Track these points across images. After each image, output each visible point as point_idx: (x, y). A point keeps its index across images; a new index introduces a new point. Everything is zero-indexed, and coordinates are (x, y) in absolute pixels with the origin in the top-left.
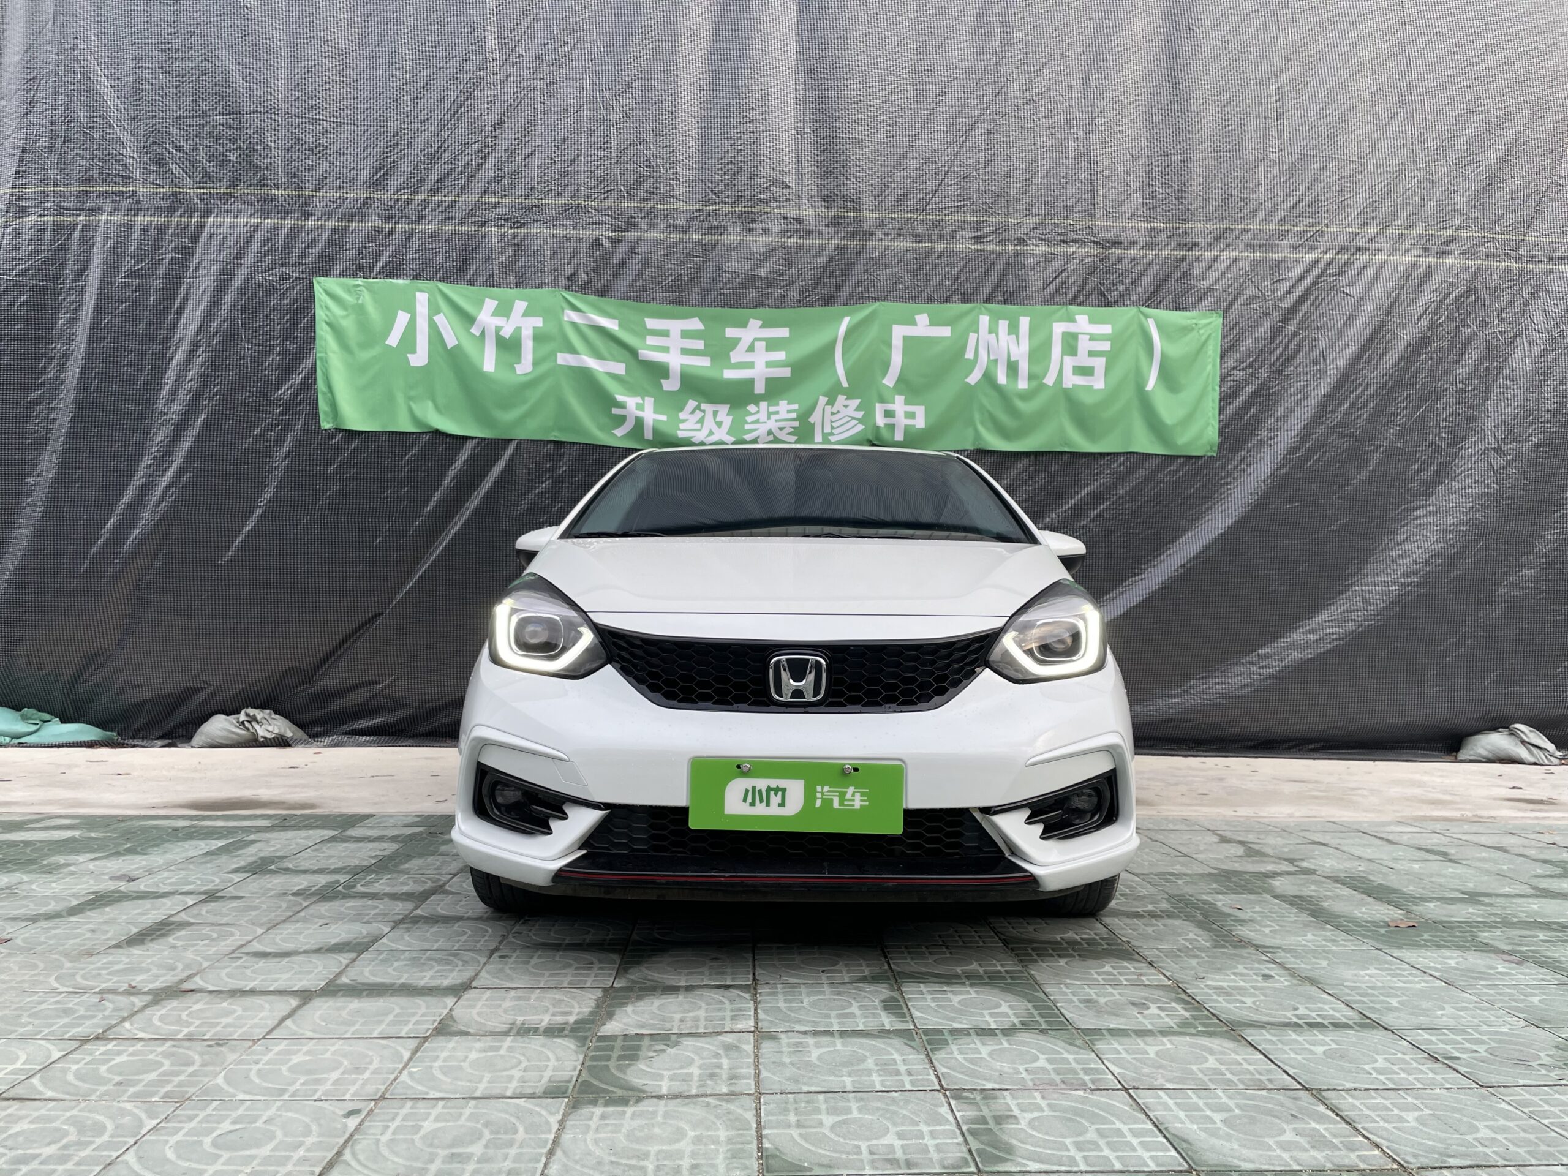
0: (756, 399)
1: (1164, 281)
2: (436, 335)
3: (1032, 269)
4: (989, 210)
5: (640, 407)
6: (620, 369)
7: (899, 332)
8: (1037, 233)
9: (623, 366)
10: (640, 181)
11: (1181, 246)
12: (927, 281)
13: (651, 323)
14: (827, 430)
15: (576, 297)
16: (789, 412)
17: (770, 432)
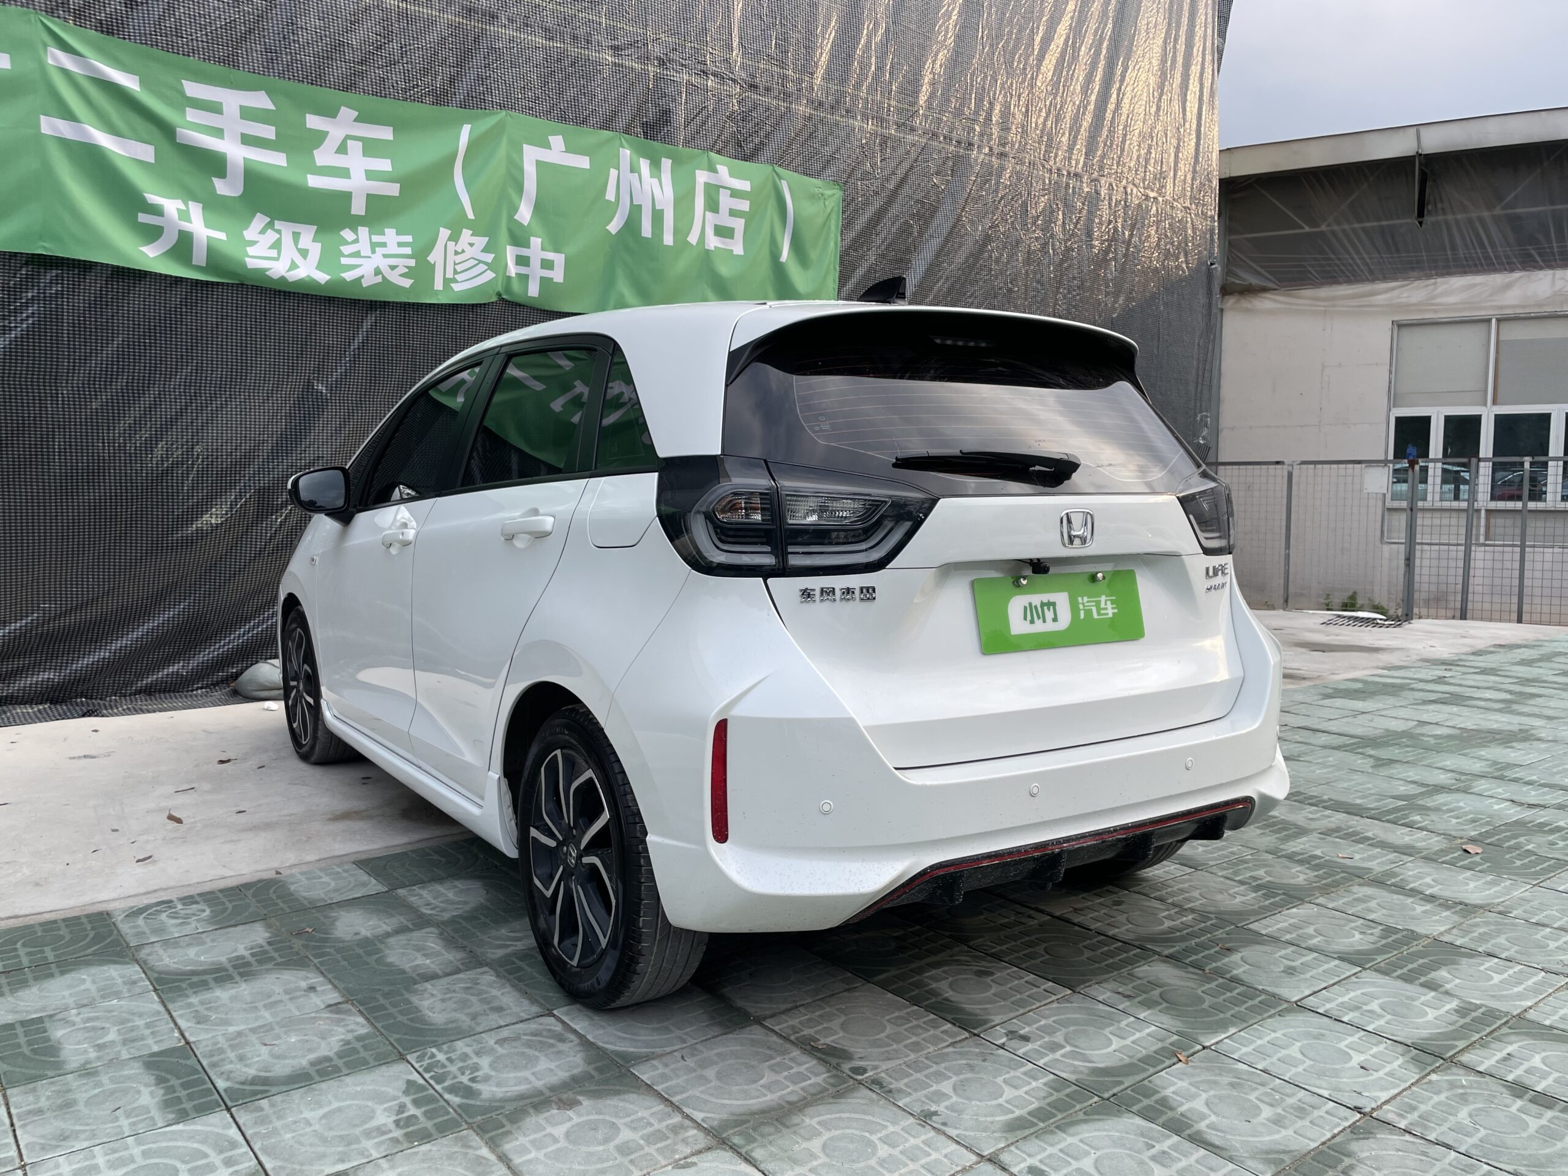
0: (354, 223)
1: (794, 139)
5: (184, 215)
6: (143, 152)
7: (531, 155)
8: (677, 57)
9: (151, 149)
13: (192, 89)
14: (450, 275)
16: (400, 244)
17: (378, 272)
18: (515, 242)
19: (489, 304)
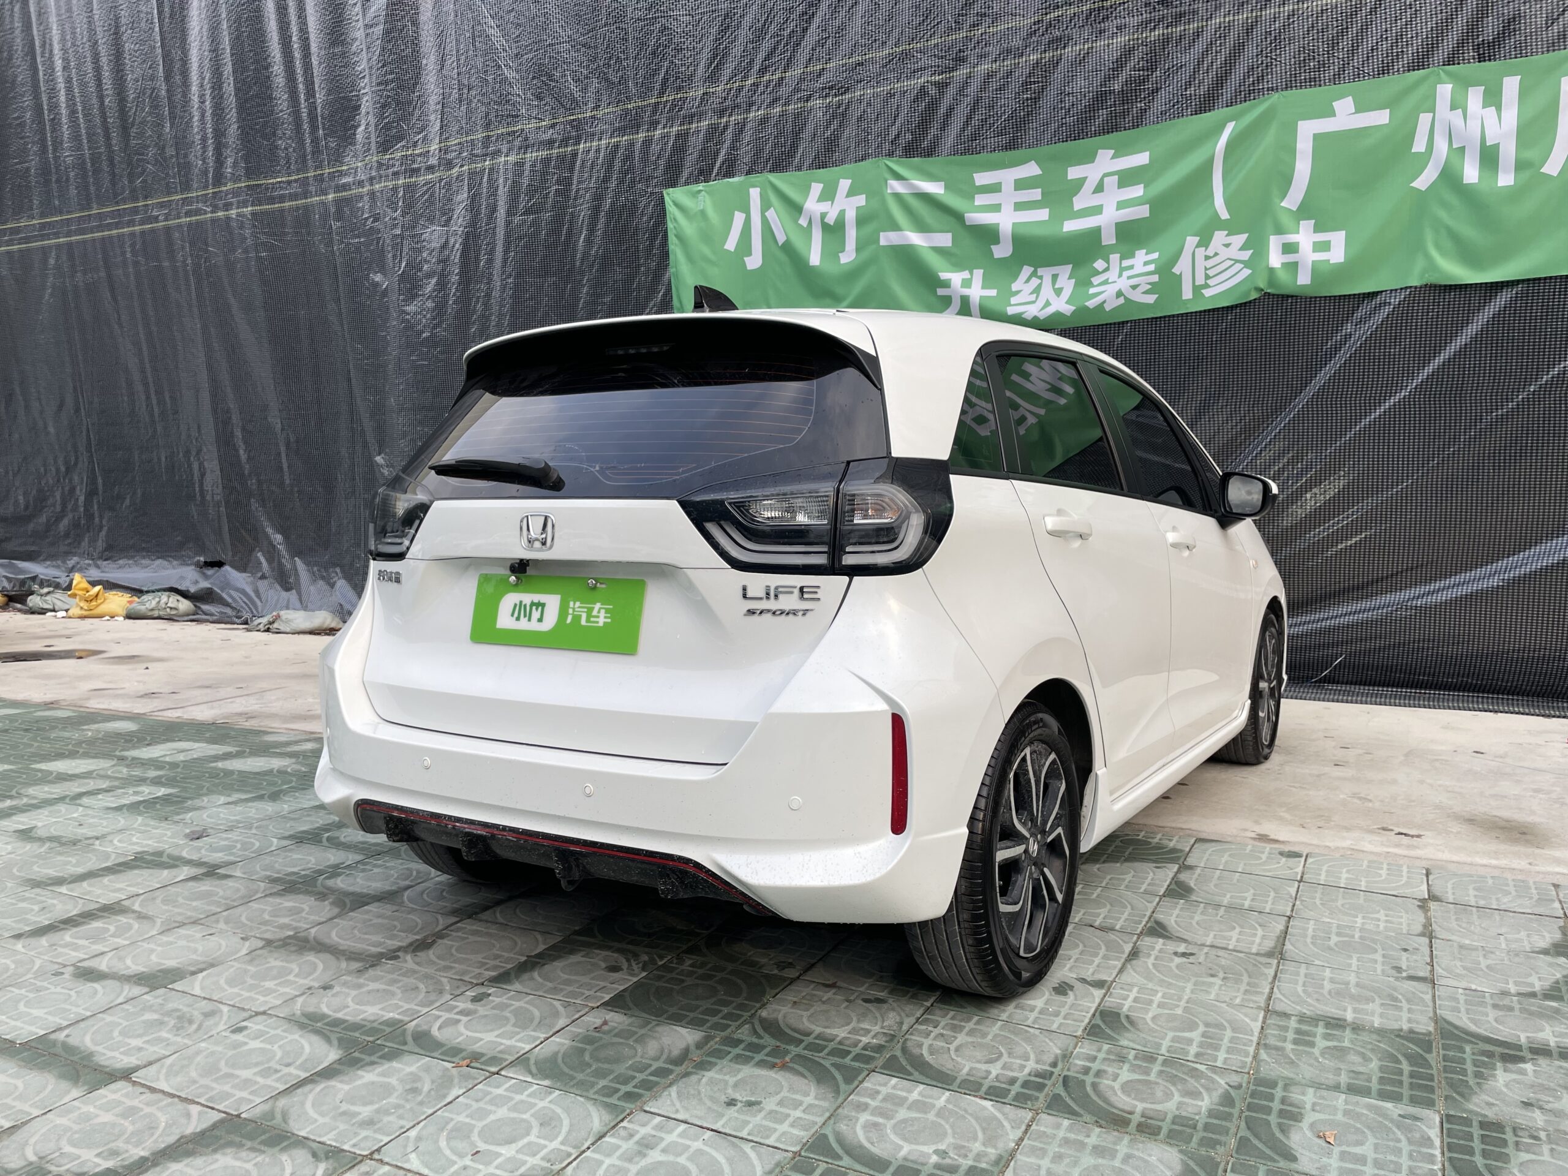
0: (1105, 252)
2: (768, 234)
5: (967, 283)
6: (945, 240)
7: (1307, 130)
9: (948, 236)
12: (1353, 50)
13: (982, 178)
14: (1200, 280)
15: (897, 163)
16: (1146, 263)
17: (1120, 294)
18: (1280, 231)
19: (1250, 302)
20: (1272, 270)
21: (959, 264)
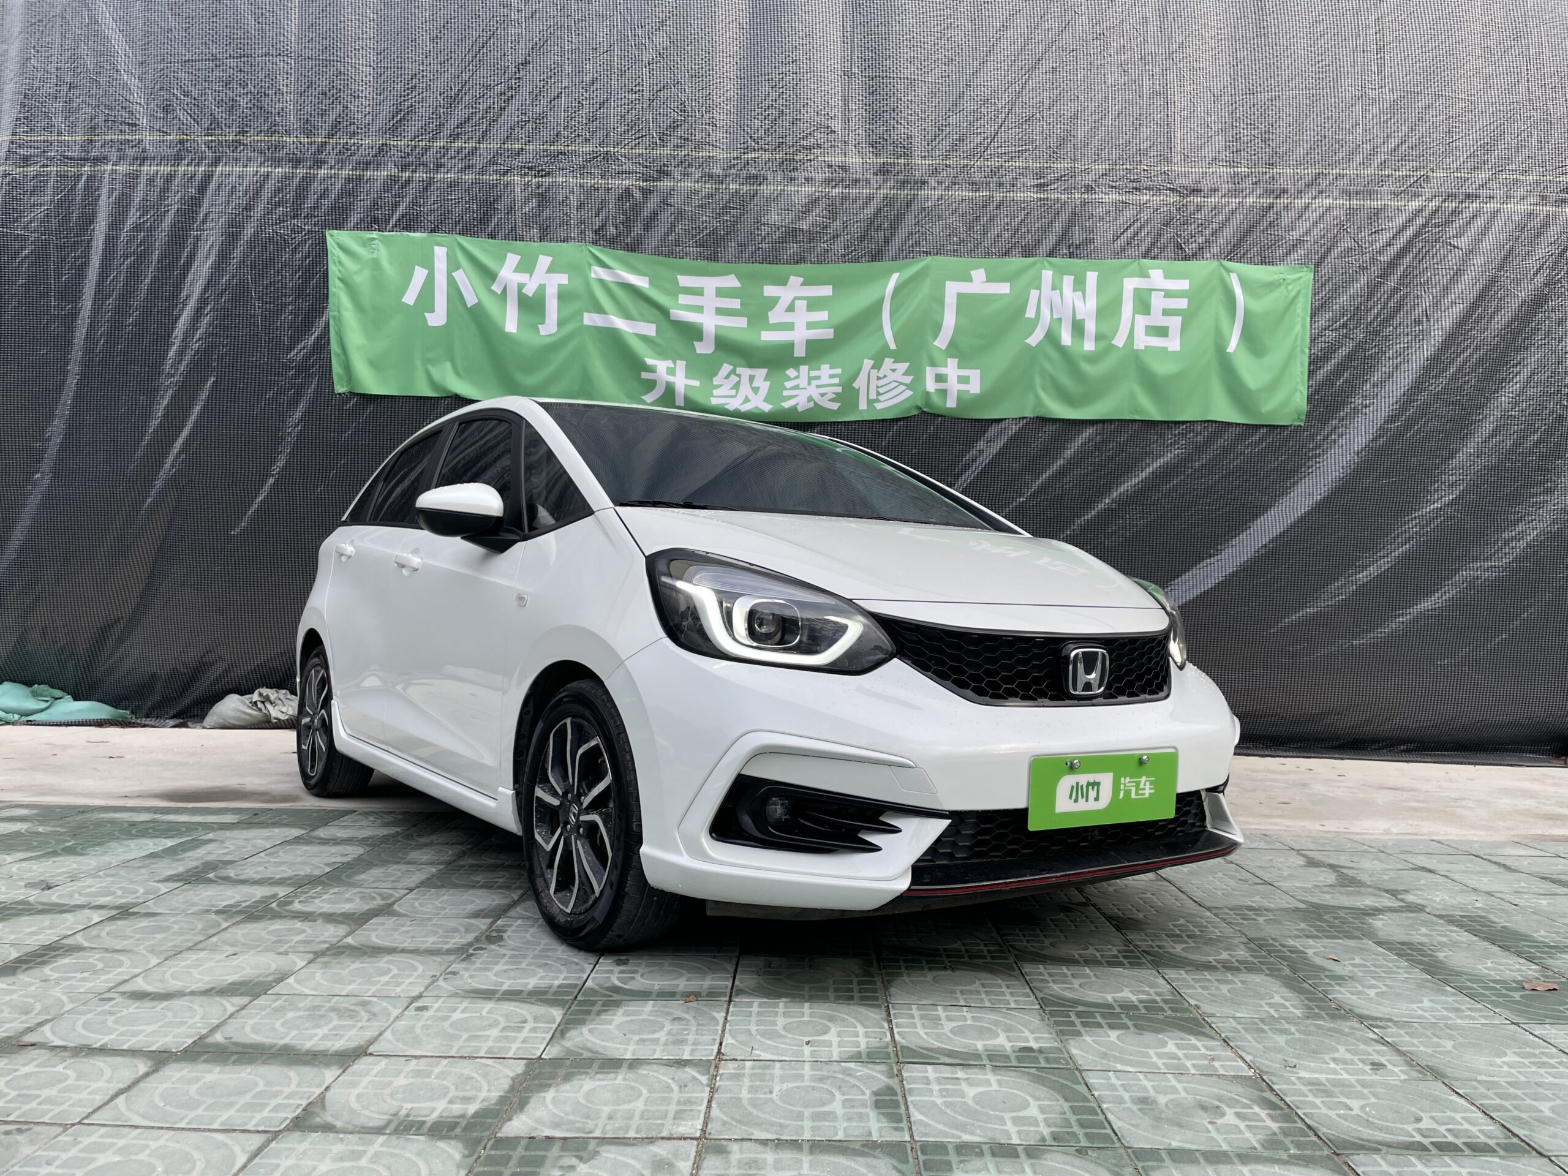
0: (796, 363)
1: (1249, 231)
2: (455, 293)
3: (1102, 219)
4: (1054, 156)
5: (671, 371)
6: (650, 330)
7: (953, 289)
8: (1106, 180)
9: (654, 326)
10: (674, 126)
11: (1268, 192)
12: (985, 233)
13: (684, 281)
14: (873, 396)
15: (603, 252)
16: (831, 376)
17: (810, 399)
18: (933, 364)
19: (911, 417)
20: (928, 394)
21: (663, 353)
